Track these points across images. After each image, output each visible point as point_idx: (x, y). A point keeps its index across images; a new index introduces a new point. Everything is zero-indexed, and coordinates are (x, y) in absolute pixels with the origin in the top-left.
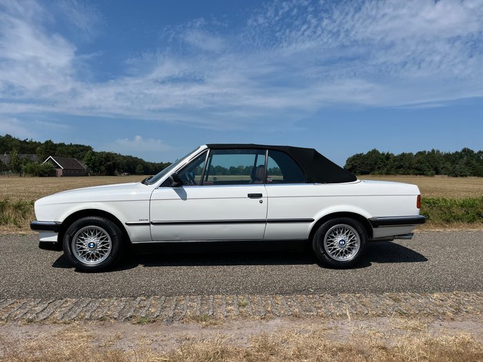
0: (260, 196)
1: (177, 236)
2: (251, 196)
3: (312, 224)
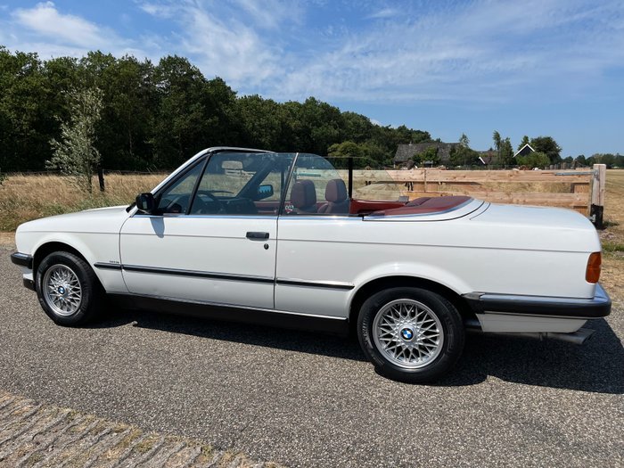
0: (265, 236)
1: (155, 290)
2: (251, 236)
3: (350, 294)
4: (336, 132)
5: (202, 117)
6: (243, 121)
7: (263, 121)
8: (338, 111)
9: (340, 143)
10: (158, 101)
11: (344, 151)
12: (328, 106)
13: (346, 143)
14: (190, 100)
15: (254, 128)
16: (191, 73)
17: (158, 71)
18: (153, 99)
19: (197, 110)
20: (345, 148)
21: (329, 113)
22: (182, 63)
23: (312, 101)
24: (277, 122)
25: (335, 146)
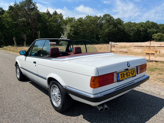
4: (156, 30)
5: (113, 29)
6: (125, 29)
7: (131, 28)
8: (157, 24)
9: (157, 33)
10: (102, 26)
11: (158, 36)
12: (153, 23)
13: (159, 33)
14: (109, 25)
15: (128, 31)
16: (111, 17)
17: (103, 18)
18: (101, 25)
19: (111, 27)
20: (158, 35)
21: (154, 25)
22: (108, 15)
23: (148, 22)
24: (135, 29)
25: (155, 34)
